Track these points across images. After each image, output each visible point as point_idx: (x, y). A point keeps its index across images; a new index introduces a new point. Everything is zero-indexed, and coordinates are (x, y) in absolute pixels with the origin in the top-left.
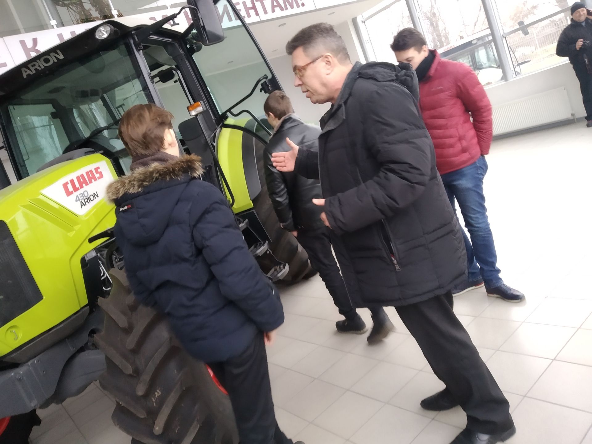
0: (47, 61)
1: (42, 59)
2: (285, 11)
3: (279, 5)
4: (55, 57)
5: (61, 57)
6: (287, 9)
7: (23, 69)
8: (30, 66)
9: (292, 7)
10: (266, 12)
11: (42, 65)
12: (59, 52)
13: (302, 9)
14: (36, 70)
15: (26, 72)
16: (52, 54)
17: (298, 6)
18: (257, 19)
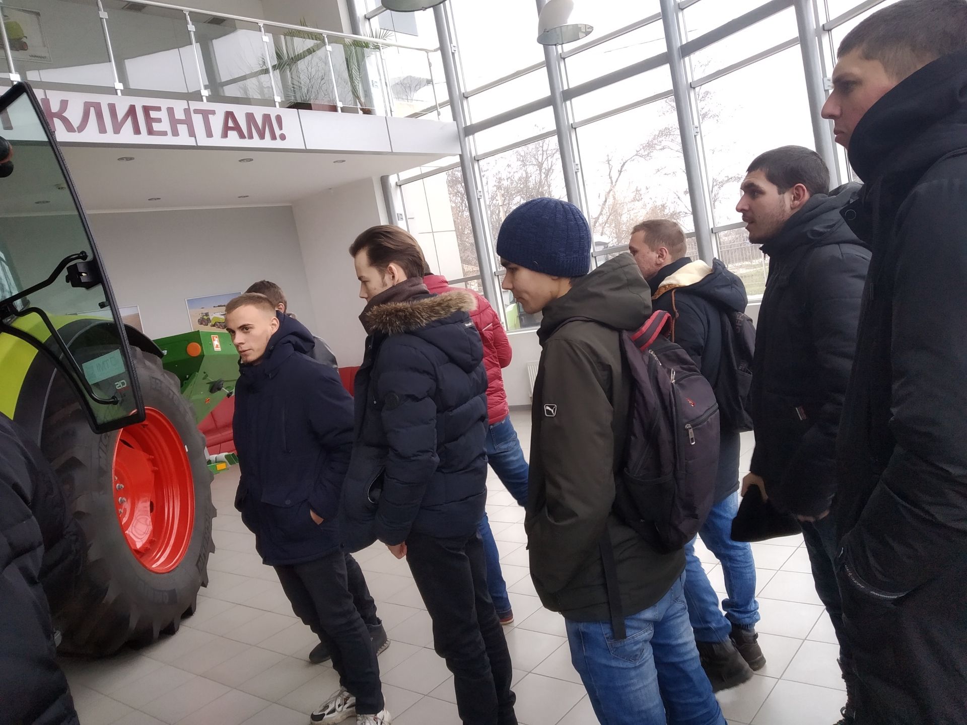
2: (246, 140)
3: (237, 128)
9: (262, 137)
10: (209, 134)
13: (278, 144)
17: (274, 137)
18: (191, 142)
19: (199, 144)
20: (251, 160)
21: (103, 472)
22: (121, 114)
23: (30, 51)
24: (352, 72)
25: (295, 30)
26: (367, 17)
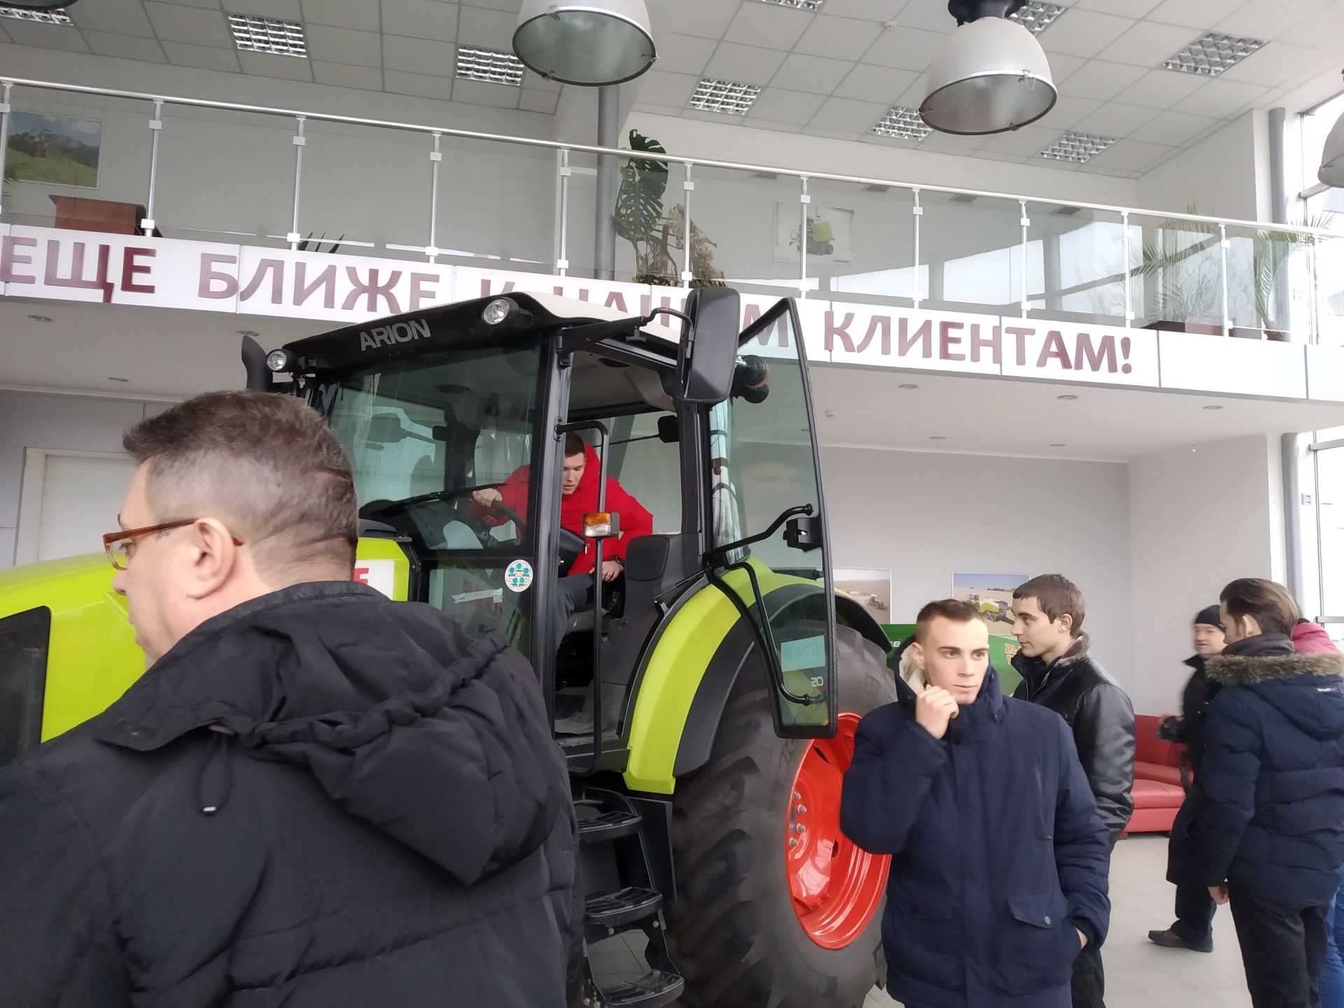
0: (402, 332)
1: (395, 327)
2: (1073, 370)
3: (1062, 354)
4: (416, 329)
5: (427, 333)
6: (1079, 366)
7: (363, 335)
8: (374, 332)
9: (1095, 366)
10: (1021, 360)
11: (393, 337)
12: (424, 322)
13: (1119, 378)
14: (382, 341)
15: (366, 340)
16: (413, 323)
17: (1113, 368)
18: (994, 370)
19: (1004, 373)
20: (1075, 397)
21: (779, 786)
22: (912, 331)
23: (834, 256)
24: (1260, 277)
25: (1177, 219)
26: (1302, 196)
